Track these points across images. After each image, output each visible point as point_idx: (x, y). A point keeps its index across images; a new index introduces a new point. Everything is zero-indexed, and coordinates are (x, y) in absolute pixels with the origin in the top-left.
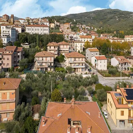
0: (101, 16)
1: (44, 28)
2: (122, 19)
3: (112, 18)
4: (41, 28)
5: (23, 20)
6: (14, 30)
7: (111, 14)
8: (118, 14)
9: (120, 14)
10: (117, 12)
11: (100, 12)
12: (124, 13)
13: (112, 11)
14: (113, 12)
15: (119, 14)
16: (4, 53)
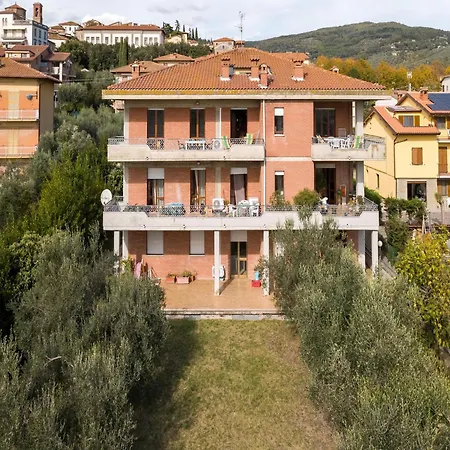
0: (339, 45)
1: (145, 35)
2: (411, 53)
3: (375, 52)
4: (136, 35)
5: (73, 27)
6: (43, 31)
7: (372, 38)
8: (395, 36)
9: (405, 37)
10: (393, 29)
11: (335, 33)
12: (417, 34)
13: (375, 29)
14: (379, 31)
15: (399, 36)
16: (7, 56)
